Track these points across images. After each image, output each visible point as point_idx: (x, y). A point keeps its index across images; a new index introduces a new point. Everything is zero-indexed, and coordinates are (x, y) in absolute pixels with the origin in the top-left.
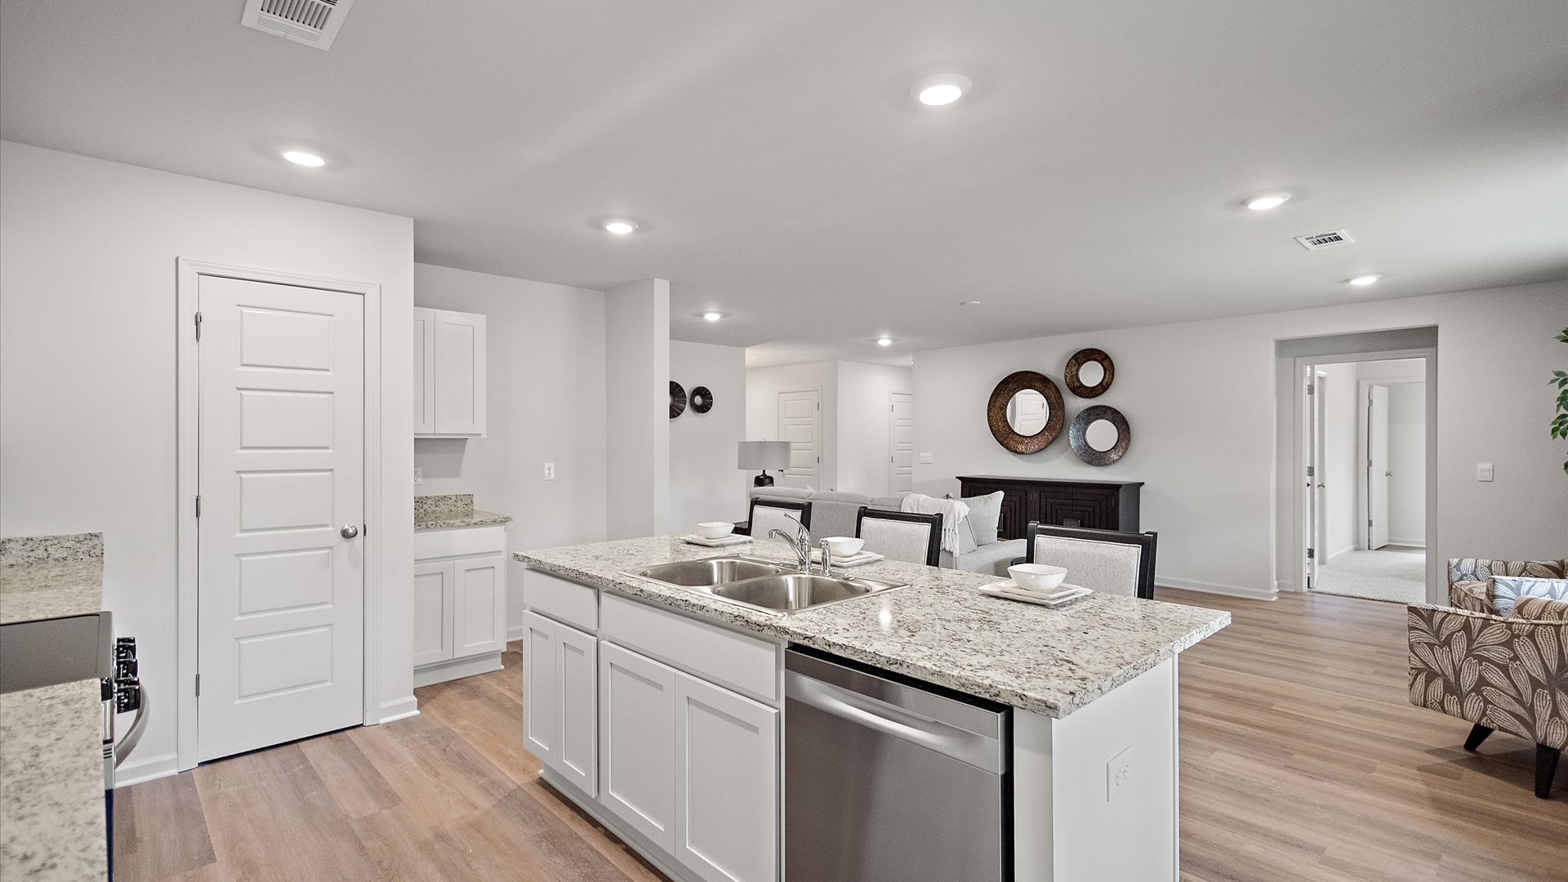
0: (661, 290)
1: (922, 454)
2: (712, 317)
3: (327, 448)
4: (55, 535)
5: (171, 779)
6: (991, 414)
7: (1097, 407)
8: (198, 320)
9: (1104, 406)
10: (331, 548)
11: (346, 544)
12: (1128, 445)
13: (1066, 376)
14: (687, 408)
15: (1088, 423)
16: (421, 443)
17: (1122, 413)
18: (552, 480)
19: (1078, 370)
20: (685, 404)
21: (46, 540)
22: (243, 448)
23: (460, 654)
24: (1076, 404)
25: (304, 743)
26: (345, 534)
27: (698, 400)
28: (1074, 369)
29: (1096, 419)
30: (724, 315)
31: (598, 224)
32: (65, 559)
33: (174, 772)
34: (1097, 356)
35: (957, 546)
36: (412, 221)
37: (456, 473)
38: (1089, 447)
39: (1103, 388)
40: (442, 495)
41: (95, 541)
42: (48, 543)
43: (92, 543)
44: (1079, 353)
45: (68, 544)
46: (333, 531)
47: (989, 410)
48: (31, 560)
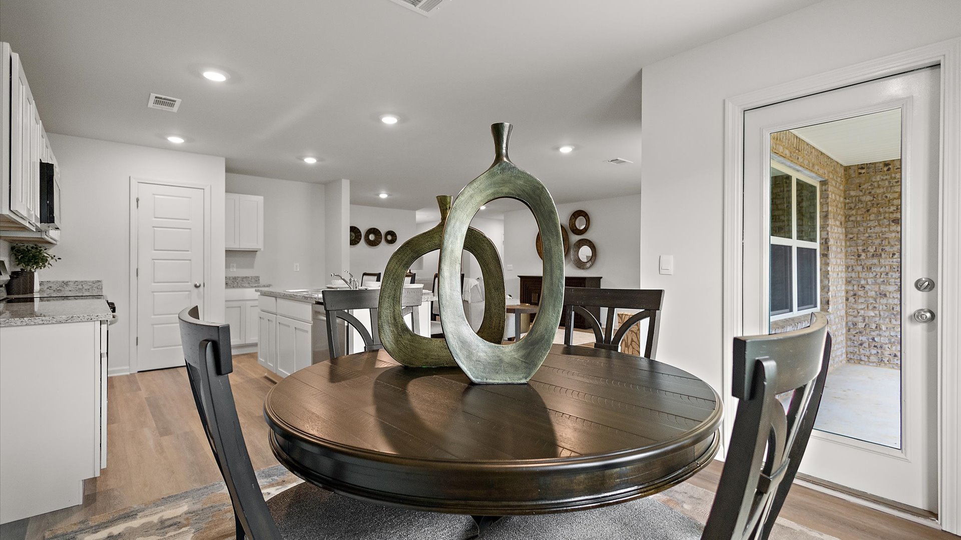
0: (346, 185)
1: (508, 266)
2: (383, 196)
3: (188, 251)
4: (86, 280)
5: (127, 376)
6: (538, 244)
7: (582, 239)
8: (138, 200)
9: (585, 239)
10: (190, 291)
11: (196, 290)
12: (595, 258)
13: (569, 224)
14: (383, 241)
15: (579, 248)
16: (229, 252)
17: (593, 242)
18: (298, 271)
19: (575, 221)
20: (381, 239)
21: (82, 282)
22: (155, 250)
23: (248, 342)
24: (574, 238)
25: (180, 368)
26: (196, 286)
27: (389, 238)
28: (573, 220)
29: (583, 246)
30: (389, 195)
31: (301, 158)
32: (89, 289)
33: (128, 373)
34: (582, 214)
35: (470, 298)
36: (224, 159)
37: (251, 266)
38: (580, 260)
39: (586, 229)
40: (245, 276)
41: (99, 283)
42: (83, 283)
43: (98, 284)
44: (575, 212)
45: (90, 284)
46: (190, 286)
47: (537, 242)
48: (76, 289)
